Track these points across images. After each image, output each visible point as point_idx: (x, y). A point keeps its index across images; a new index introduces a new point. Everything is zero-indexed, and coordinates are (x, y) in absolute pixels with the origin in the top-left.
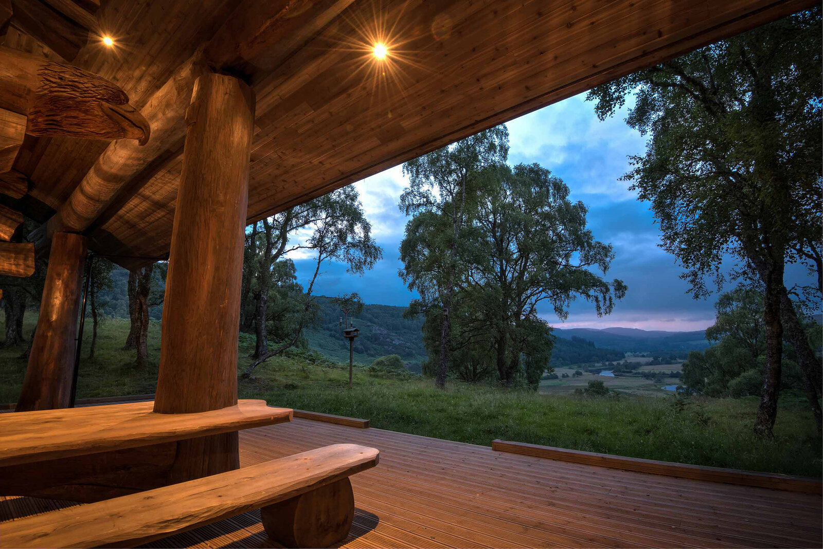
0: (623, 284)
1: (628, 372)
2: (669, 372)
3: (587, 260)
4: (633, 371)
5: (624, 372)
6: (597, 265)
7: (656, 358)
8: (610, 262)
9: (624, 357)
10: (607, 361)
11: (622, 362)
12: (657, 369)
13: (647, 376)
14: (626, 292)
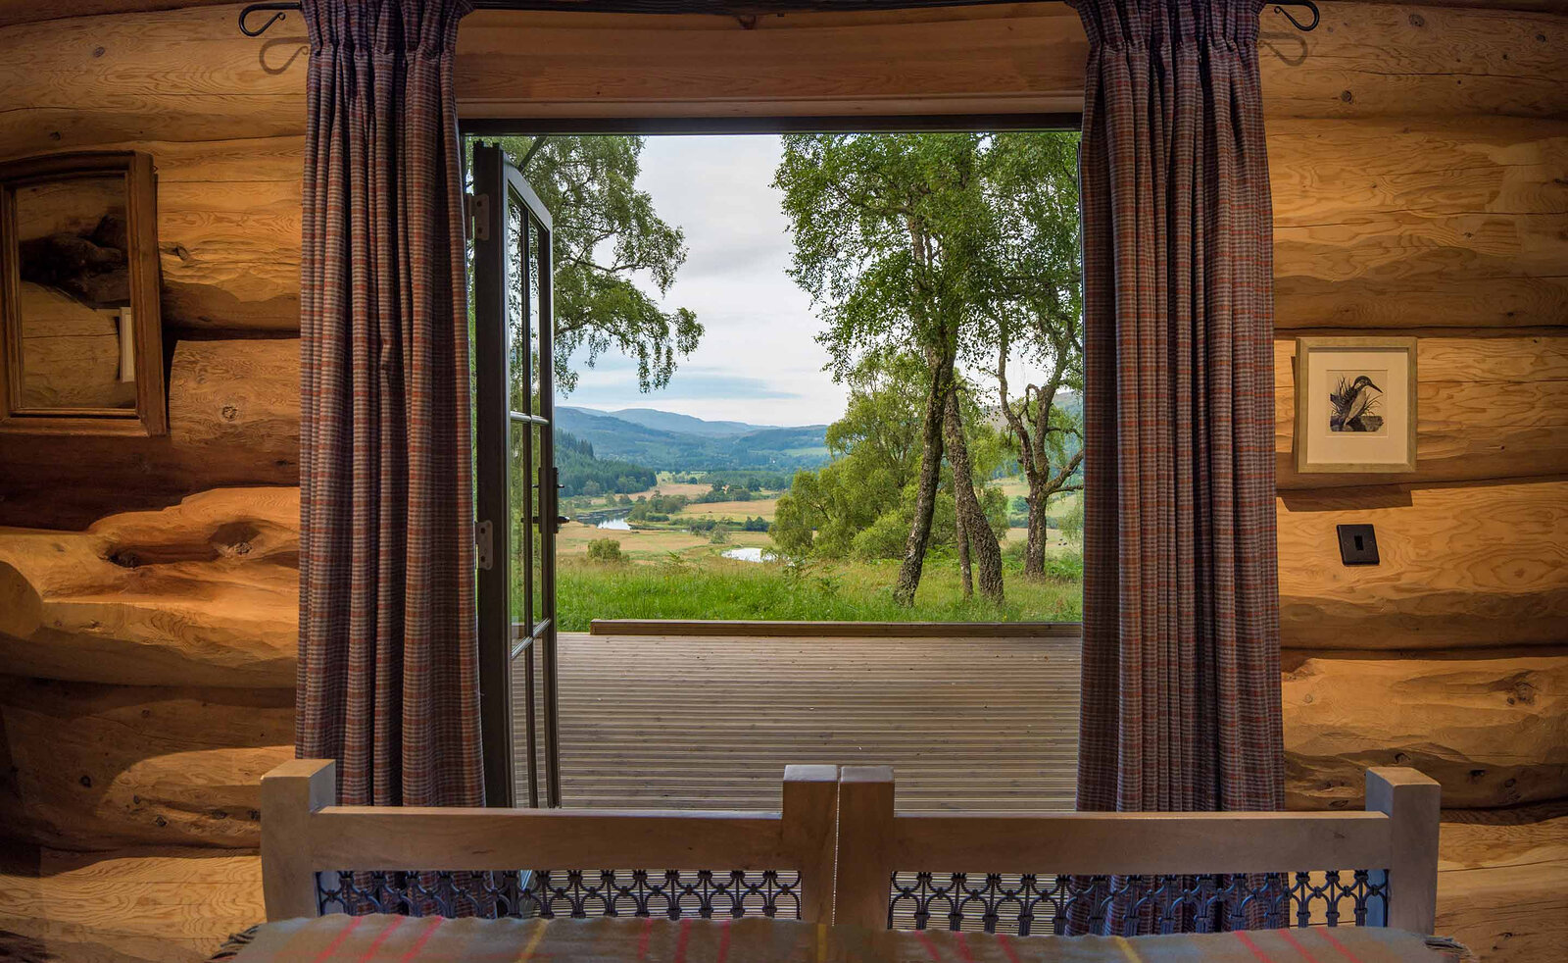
0: (696, 321)
1: (659, 520)
2: (743, 519)
3: (632, 257)
4: (670, 516)
5: (652, 519)
6: (648, 270)
7: (718, 487)
8: (676, 268)
9: (654, 483)
10: (618, 492)
11: (648, 495)
12: (718, 512)
13: (697, 528)
14: (699, 338)
